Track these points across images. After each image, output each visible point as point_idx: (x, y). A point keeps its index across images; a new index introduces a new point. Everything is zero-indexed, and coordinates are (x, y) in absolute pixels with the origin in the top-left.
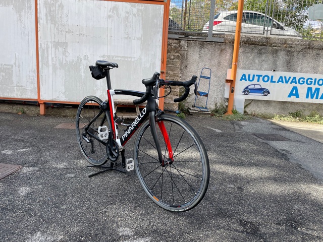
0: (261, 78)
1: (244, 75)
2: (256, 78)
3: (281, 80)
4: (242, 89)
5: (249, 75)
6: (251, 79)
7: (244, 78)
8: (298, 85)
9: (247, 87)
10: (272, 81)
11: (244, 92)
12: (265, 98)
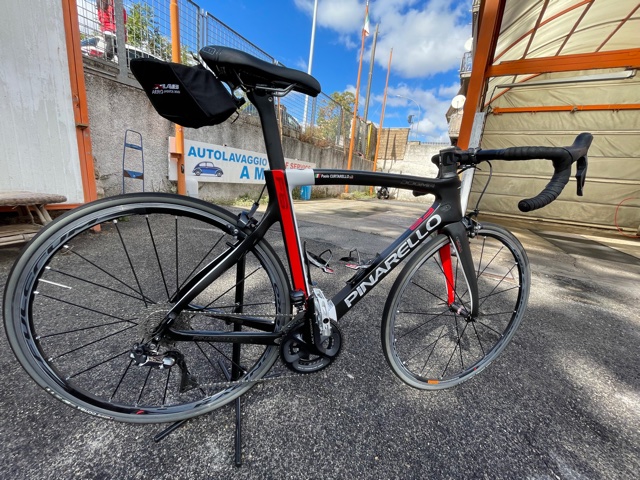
0: (213, 154)
1: (192, 148)
2: (207, 153)
3: (233, 158)
4: (193, 169)
5: (199, 149)
6: (201, 154)
7: (192, 152)
8: (247, 165)
9: (198, 166)
10: (224, 159)
11: (194, 172)
12: (219, 180)
